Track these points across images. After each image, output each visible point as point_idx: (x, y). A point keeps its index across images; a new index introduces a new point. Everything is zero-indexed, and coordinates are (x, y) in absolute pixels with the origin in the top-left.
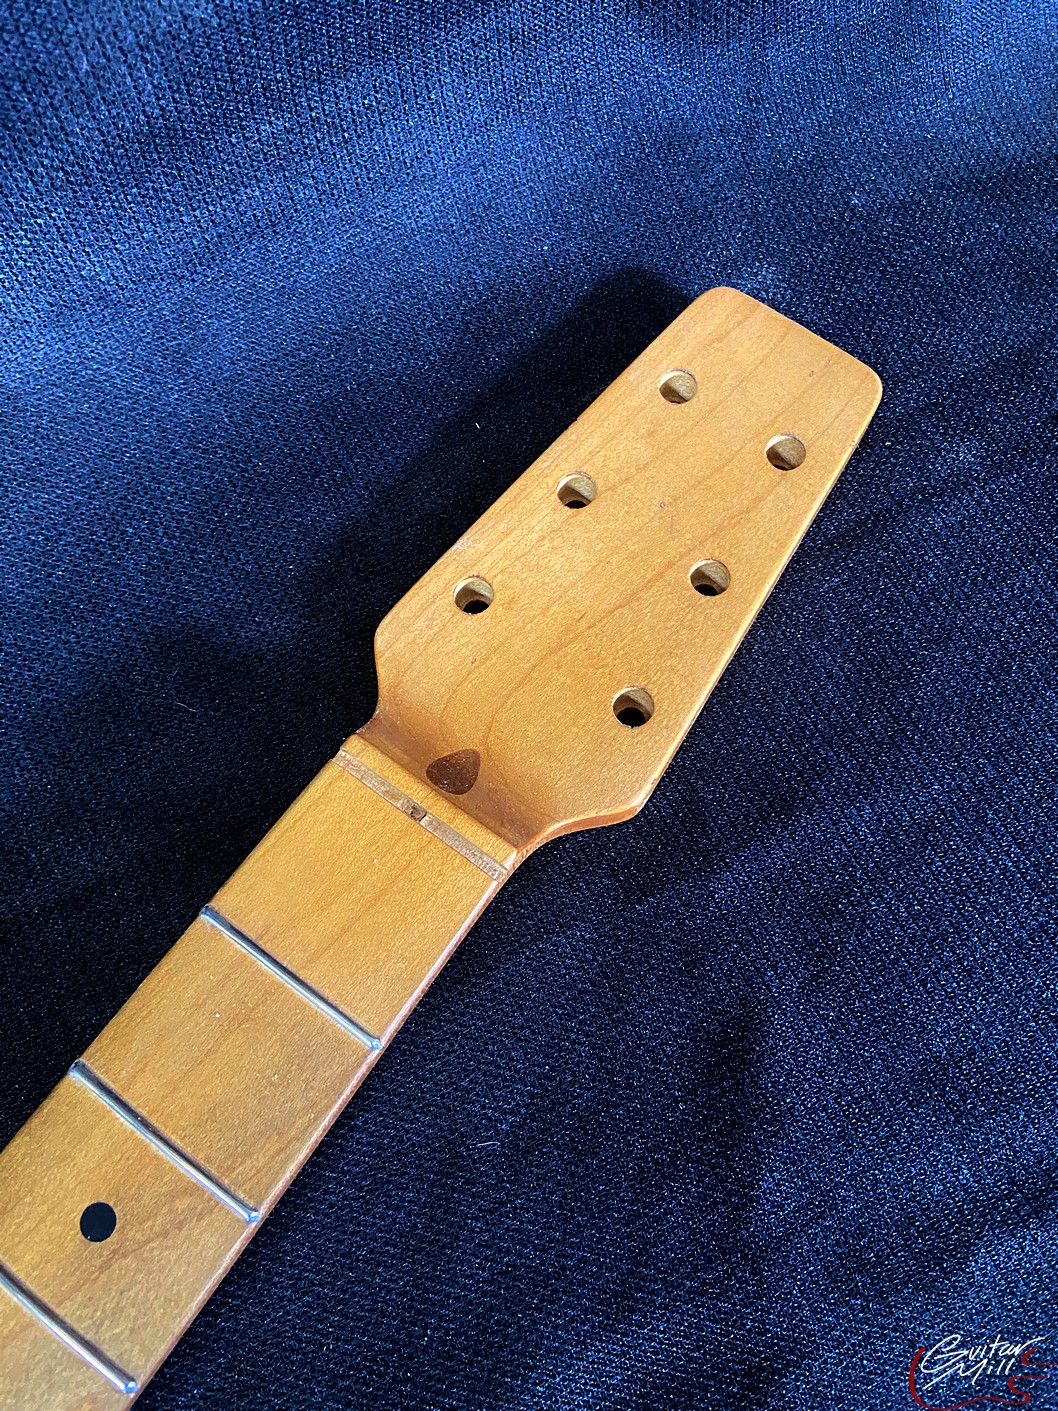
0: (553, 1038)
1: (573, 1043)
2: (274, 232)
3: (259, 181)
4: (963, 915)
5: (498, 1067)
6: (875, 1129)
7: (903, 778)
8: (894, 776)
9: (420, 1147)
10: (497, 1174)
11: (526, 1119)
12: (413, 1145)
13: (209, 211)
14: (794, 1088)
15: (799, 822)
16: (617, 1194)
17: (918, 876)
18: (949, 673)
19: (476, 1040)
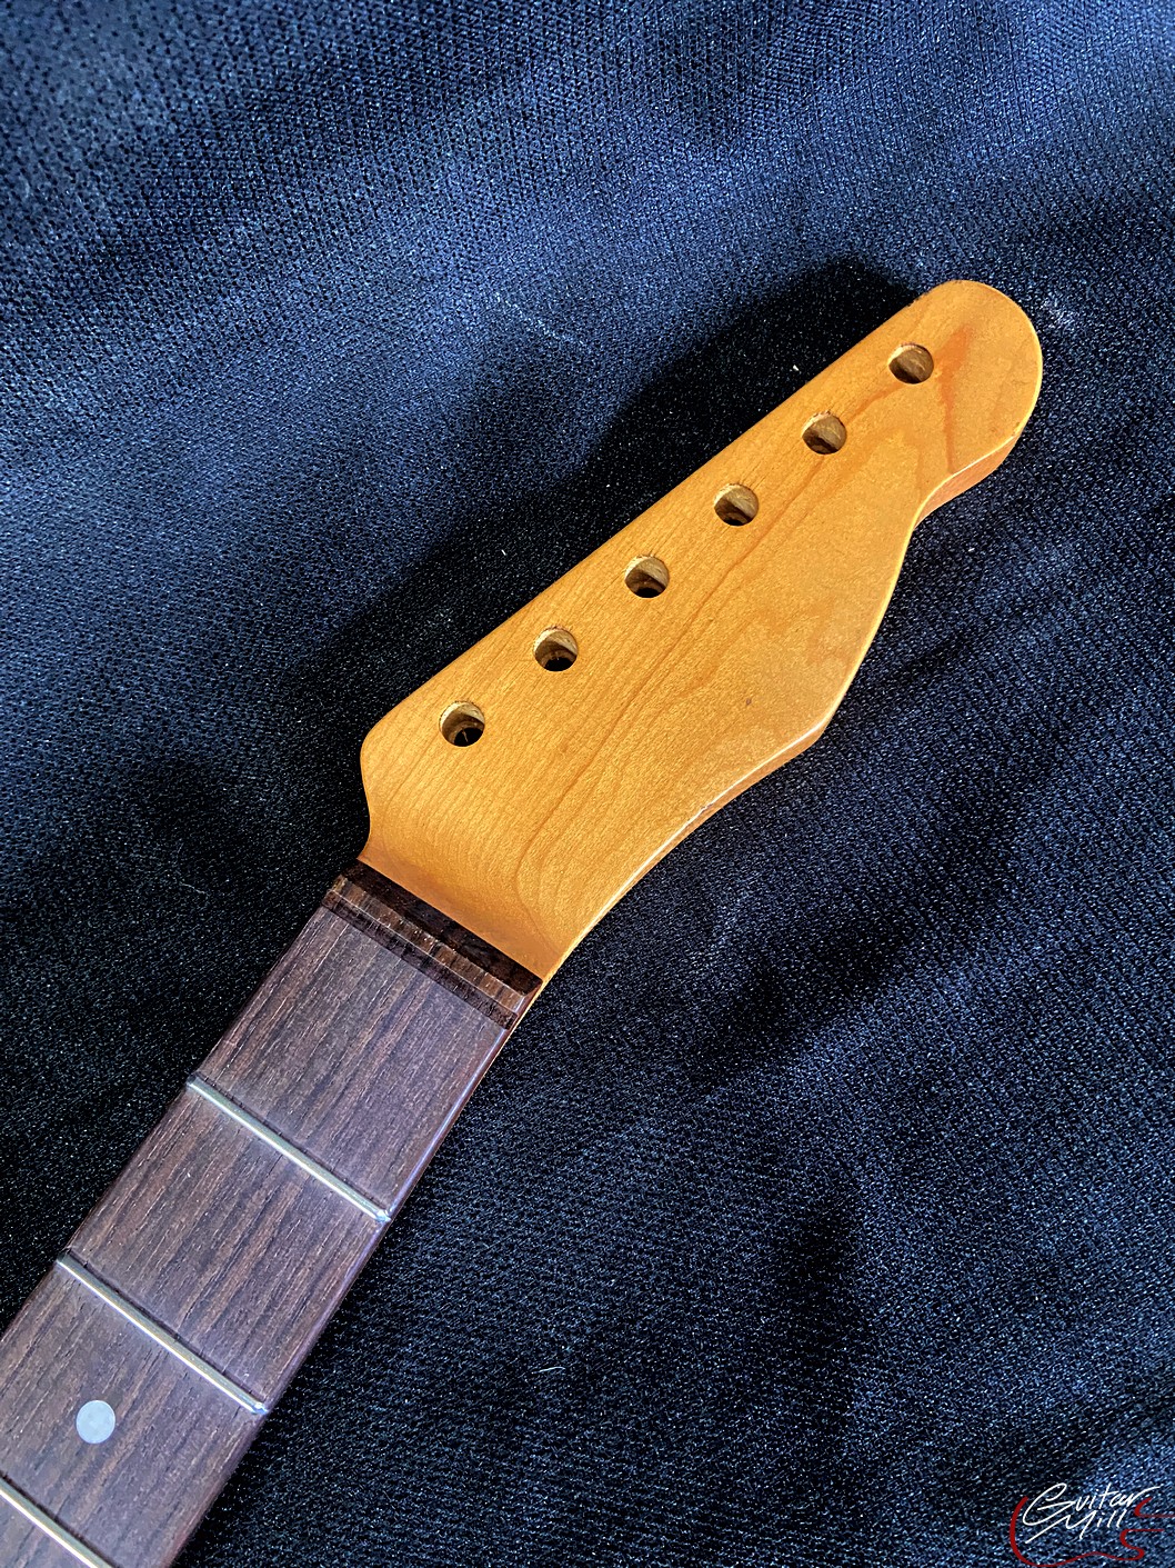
0: (619, 1247)
1: (641, 1251)
2: (262, 342)
3: (238, 288)
4: (1071, 1095)
5: (559, 1282)
6: (979, 1340)
7: (1001, 939)
8: (990, 937)
9: (477, 1375)
10: (562, 1402)
11: (592, 1339)
12: (469, 1374)
13: (184, 325)
14: (888, 1296)
15: (886, 994)
16: (696, 1421)
17: (1020, 1051)
18: (1049, 815)
19: (534, 1252)
